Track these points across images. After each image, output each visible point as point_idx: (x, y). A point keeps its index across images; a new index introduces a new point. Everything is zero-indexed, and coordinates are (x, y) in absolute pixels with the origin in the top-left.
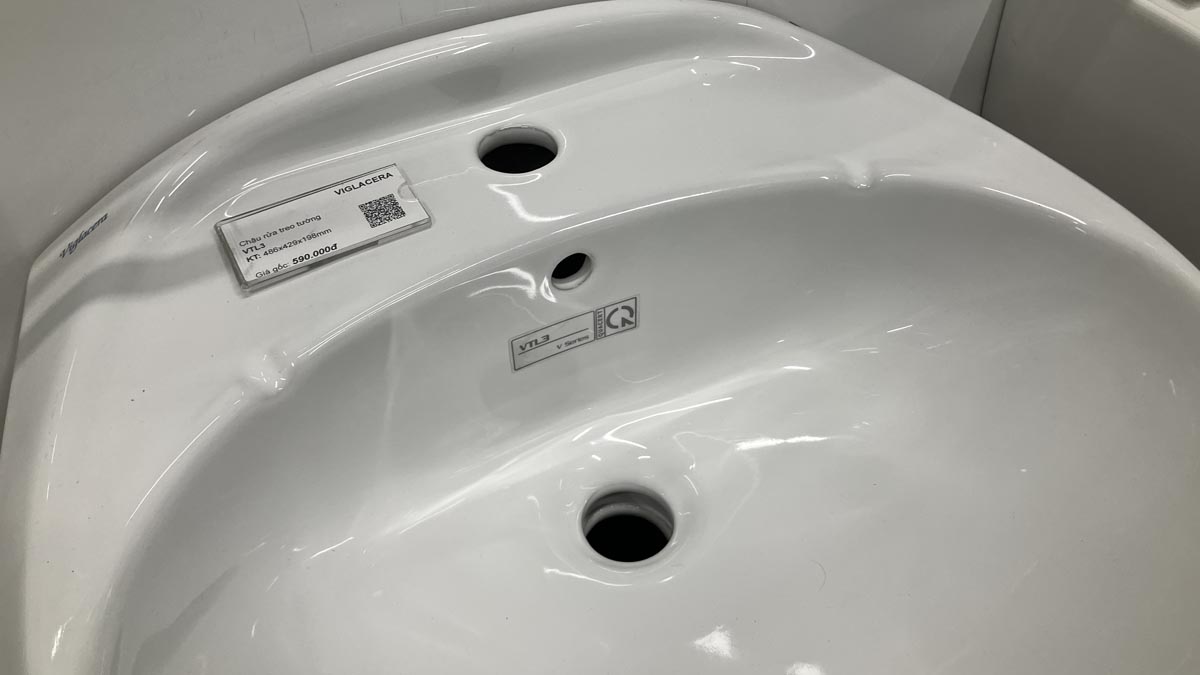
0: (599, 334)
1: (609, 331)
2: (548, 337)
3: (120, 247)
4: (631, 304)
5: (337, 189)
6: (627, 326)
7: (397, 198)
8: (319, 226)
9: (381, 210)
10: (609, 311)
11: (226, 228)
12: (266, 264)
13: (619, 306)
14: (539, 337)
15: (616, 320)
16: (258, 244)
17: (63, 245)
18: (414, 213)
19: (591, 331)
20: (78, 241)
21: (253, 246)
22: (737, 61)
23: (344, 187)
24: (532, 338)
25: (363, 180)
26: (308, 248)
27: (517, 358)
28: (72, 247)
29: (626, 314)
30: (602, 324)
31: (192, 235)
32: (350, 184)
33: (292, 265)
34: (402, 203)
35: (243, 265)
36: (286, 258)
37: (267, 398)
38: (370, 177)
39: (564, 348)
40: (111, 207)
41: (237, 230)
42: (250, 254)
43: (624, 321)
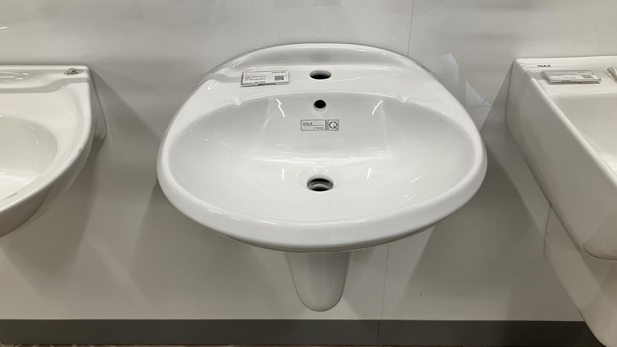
0: (327, 129)
1: (330, 129)
2: (311, 123)
3: (222, 71)
4: (337, 122)
5: (272, 72)
6: (335, 129)
7: (284, 76)
8: (263, 77)
9: (279, 78)
10: (330, 122)
11: (244, 73)
12: (248, 81)
13: (333, 121)
14: (309, 122)
15: (332, 125)
18: (286, 80)
19: (324, 127)
21: (248, 78)
22: (395, 68)
23: (274, 72)
24: (307, 122)
25: (279, 72)
26: (259, 81)
27: (302, 127)
29: (335, 125)
30: (328, 125)
31: (238, 74)
32: (276, 72)
33: (253, 83)
34: (284, 78)
35: (244, 80)
38: (281, 72)
39: (316, 129)
43: (335, 127)
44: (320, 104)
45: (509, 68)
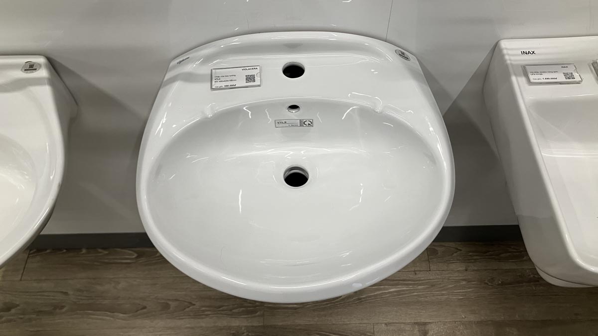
0: (301, 126)
1: (304, 125)
2: (286, 122)
3: (189, 68)
4: (311, 121)
5: (243, 68)
6: (309, 126)
7: (256, 77)
8: (234, 78)
9: (250, 78)
10: (304, 121)
11: (213, 71)
12: (219, 84)
13: (308, 120)
14: (283, 121)
15: (306, 123)
16: (219, 78)
17: (178, 60)
18: (257, 82)
19: (299, 124)
20: (182, 61)
21: (218, 78)
23: (244, 68)
24: (281, 121)
25: (250, 68)
26: (229, 83)
27: (276, 125)
28: (180, 62)
29: (310, 123)
30: (302, 123)
31: (205, 70)
32: (246, 68)
33: (224, 87)
35: (213, 83)
36: (223, 84)
37: (207, 118)
38: (252, 67)
39: (290, 126)
40: (191, 55)
41: (216, 73)
42: (216, 80)
43: (309, 124)
44: (294, 107)
45: (492, 46)
